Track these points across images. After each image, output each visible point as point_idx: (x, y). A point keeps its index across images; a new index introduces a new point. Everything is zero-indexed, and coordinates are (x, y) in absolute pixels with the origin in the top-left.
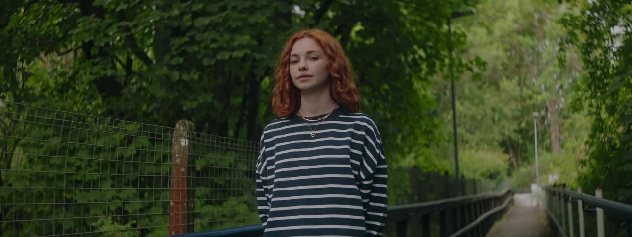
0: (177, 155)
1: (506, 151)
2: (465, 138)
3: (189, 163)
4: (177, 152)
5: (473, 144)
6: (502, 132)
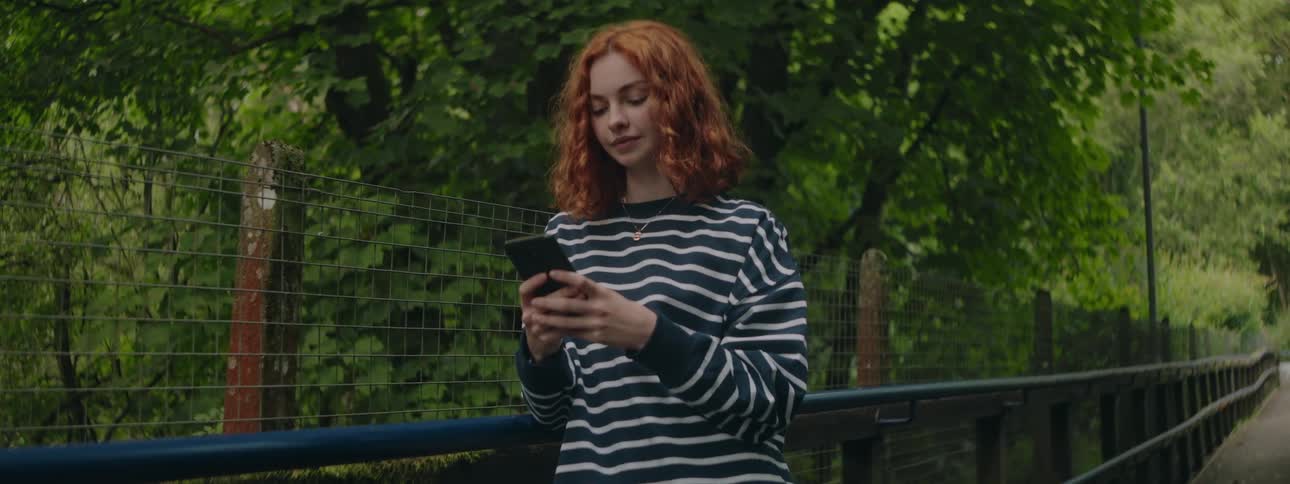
0: (250, 235)
1: (1264, 270)
2: (1180, 239)
3: (276, 254)
4: (250, 226)
5: (1197, 253)
6: (1256, 228)
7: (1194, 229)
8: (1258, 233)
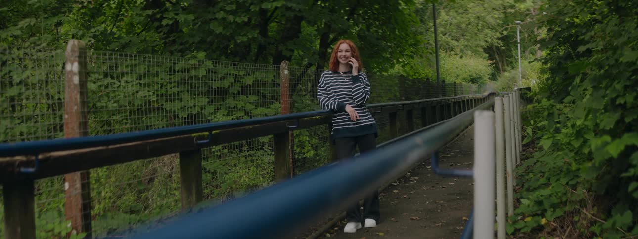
2: (450, 44)
3: (289, 81)
4: (283, 77)
5: (458, 51)
6: (486, 39)
7: (457, 40)
8: (486, 42)
